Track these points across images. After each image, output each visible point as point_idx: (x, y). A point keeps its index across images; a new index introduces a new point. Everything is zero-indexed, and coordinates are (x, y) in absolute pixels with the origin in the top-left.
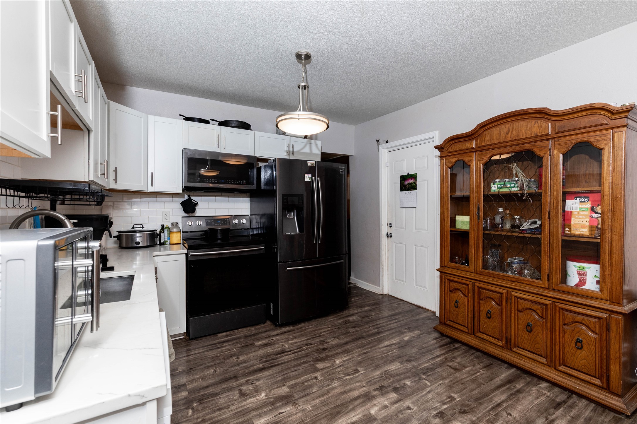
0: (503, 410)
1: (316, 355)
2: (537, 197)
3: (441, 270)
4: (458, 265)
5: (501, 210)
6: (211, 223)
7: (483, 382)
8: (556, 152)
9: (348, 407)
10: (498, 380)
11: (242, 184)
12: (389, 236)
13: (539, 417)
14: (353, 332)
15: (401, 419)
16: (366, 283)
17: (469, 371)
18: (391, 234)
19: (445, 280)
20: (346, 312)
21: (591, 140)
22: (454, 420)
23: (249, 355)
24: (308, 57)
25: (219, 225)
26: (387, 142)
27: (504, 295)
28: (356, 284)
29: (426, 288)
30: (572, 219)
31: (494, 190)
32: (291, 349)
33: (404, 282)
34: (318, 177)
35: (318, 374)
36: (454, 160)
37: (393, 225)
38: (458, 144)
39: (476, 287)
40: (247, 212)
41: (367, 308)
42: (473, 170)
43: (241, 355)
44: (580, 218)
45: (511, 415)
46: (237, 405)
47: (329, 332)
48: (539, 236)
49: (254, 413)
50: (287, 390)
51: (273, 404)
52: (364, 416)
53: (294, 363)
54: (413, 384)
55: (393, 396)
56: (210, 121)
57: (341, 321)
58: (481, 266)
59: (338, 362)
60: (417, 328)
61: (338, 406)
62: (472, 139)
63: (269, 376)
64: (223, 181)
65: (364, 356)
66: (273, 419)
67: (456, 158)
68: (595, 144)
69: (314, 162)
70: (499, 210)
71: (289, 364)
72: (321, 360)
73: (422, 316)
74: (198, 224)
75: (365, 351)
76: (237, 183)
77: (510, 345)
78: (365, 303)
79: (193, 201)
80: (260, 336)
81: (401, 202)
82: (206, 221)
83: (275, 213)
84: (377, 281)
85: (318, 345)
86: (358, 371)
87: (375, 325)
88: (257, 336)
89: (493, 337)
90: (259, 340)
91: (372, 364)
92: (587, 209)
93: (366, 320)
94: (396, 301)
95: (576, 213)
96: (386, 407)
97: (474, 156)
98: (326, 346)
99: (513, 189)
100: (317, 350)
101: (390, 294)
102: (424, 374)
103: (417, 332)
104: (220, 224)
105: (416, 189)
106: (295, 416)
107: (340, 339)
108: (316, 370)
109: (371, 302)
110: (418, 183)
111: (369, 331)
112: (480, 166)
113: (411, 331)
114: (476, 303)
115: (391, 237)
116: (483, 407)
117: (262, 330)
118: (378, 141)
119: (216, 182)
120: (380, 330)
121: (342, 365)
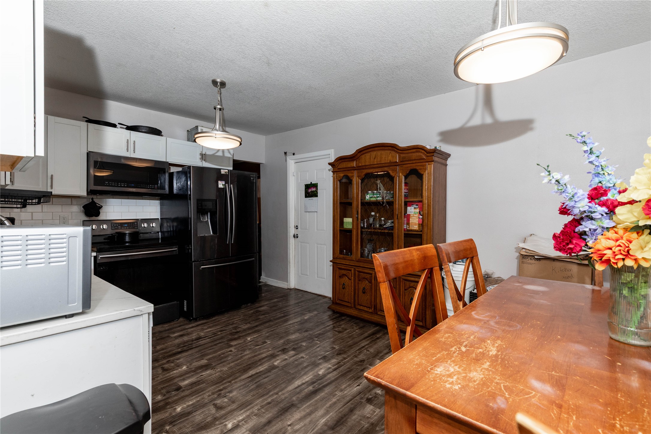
0: (365, 349)
1: (230, 337)
2: (391, 204)
3: (333, 261)
4: (344, 256)
5: (373, 214)
6: (117, 227)
7: (356, 337)
8: (401, 174)
9: (257, 363)
10: (366, 334)
11: (154, 189)
12: (295, 236)
13: (385, 349)
14: (263, 318)
15: (296, 364)
16: (276, 280)
17: (348, 332)
18: (297, 235)
19: (336, 269)
20: (257, 305)
21: (418, 168)
22: (332, 359)
23: (166, 345)
24: (223, 84)
25: (126, 229)
26: (294, 154)
27: (373, 275)
28: (266, 282)
29: (324, 279)
30: (410, 219)
31: (368, 199)
32: (206, 336)
33: (308, 276)
34: (230, 184)
35: (232, 349)
36: (342, 175)
37: (299, 227)
38: (344, 163)
39: (356, 271)
40: (157, 216)
41: (276, 300)
42: (354, 183)
43: (158, 345)
44: (414, 219)
45: (369, 351)
46: (161, 377)
47: (241, 320)
48: (392, 231)
49: (178, 379)
50: (206, 361)
51: (194, 371)
52: (269, 367)
53: (210, 345)
54: (307, 344)
55: (292, 353)
56: (117, 124)
57: (252, 311)
58: (359, 255)
59: (249, 339)
60: (315, 310)
61: (249, 364)
62: (353, 160)
63: (188, 355)
64: (133, 185)
65: (271, 333)
66: (196, 379)
67: (343, 173)
68: (419, 171)
69: (227, 170)
70: (372, 214)
71: (205, 345)
72: (235, 339)
73: (321, 301)
74: (103, 228)
75: (272, 329)
76: (148, 187)
77: (377, 310)
78: (274, 297)
79: (97, 205)
80: (175, 330)
81: (305, 207)
82: (111, 225)
83: (190, 216)
84: (285, 278)
85: (231, 330)
86: (266, 342)
87: (282, 312)
88: (172, 330)
89: (367, 307)
90: (174, 333)
91: (277, 337)
92: (417, 212)
93: (274, 308)
94: (301, 292)
95: (412, 215)
96: (286, 359)
97: (355, 173)
98: (238, 330)
99: (378, 199)
100: (231, 333)
101: (296, 288)
102: (316, 337)
103: (316, 312)
104: (128, 228)
105: (317, 196)
106: (215, 375)
107: (251, 324)
108: (231, 346)
109: (279, 296)
110: (319, 191)
111: (276, 316)
112: (359, 180)
113: (310, 313)
114: (356, 283)
115: (297, 237)
116: (352, 350)
117: (176, 325)
118: (285, 153)
119: (126, 186)
120: (286, 314)
121: (253, 341)
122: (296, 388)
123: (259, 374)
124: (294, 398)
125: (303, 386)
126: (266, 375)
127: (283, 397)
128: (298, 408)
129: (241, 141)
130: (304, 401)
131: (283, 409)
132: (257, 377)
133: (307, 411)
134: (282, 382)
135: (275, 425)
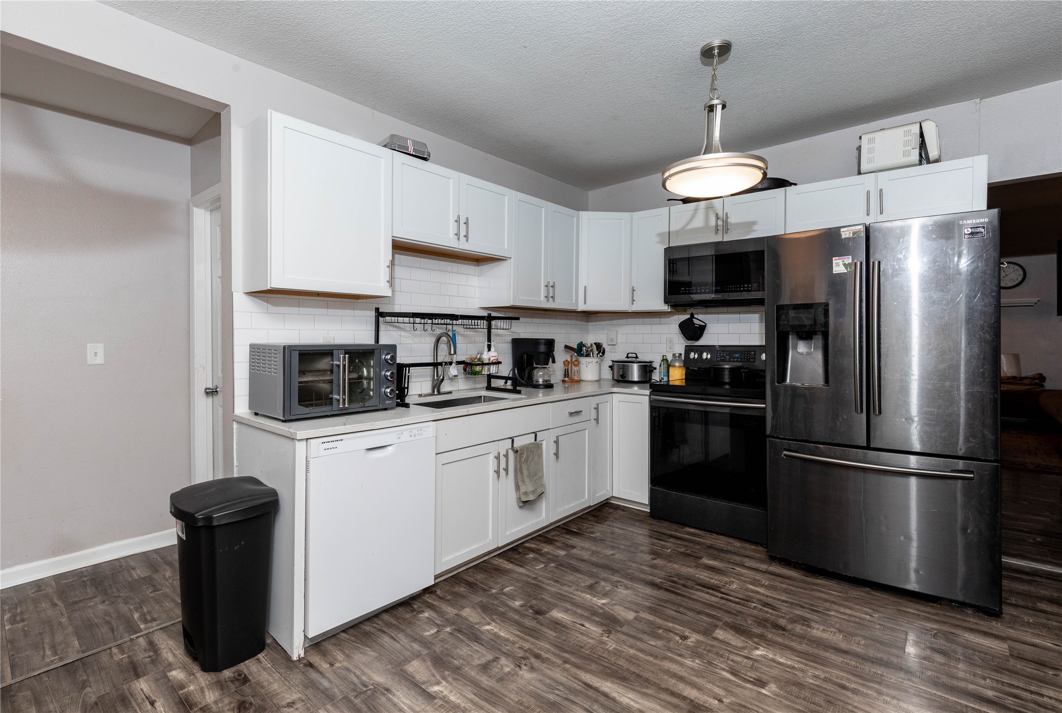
1: (749, 623)
9: (646, 687)
11: (751, 291)
35: (696, 637)
49: (567, 605)
50: (631, 617)
51: (593, 614)
59: (759, 652)
61: (639, 676)
64: (719, 288)
69: (861, 227)
72: (743, 632)
74: (704, 357)
76: (742, 289)
86: (762, 686)
106: (586, 639)
108: (706, 633)
119: (707, 290)
121: (756, 660)
129: (767, 169)
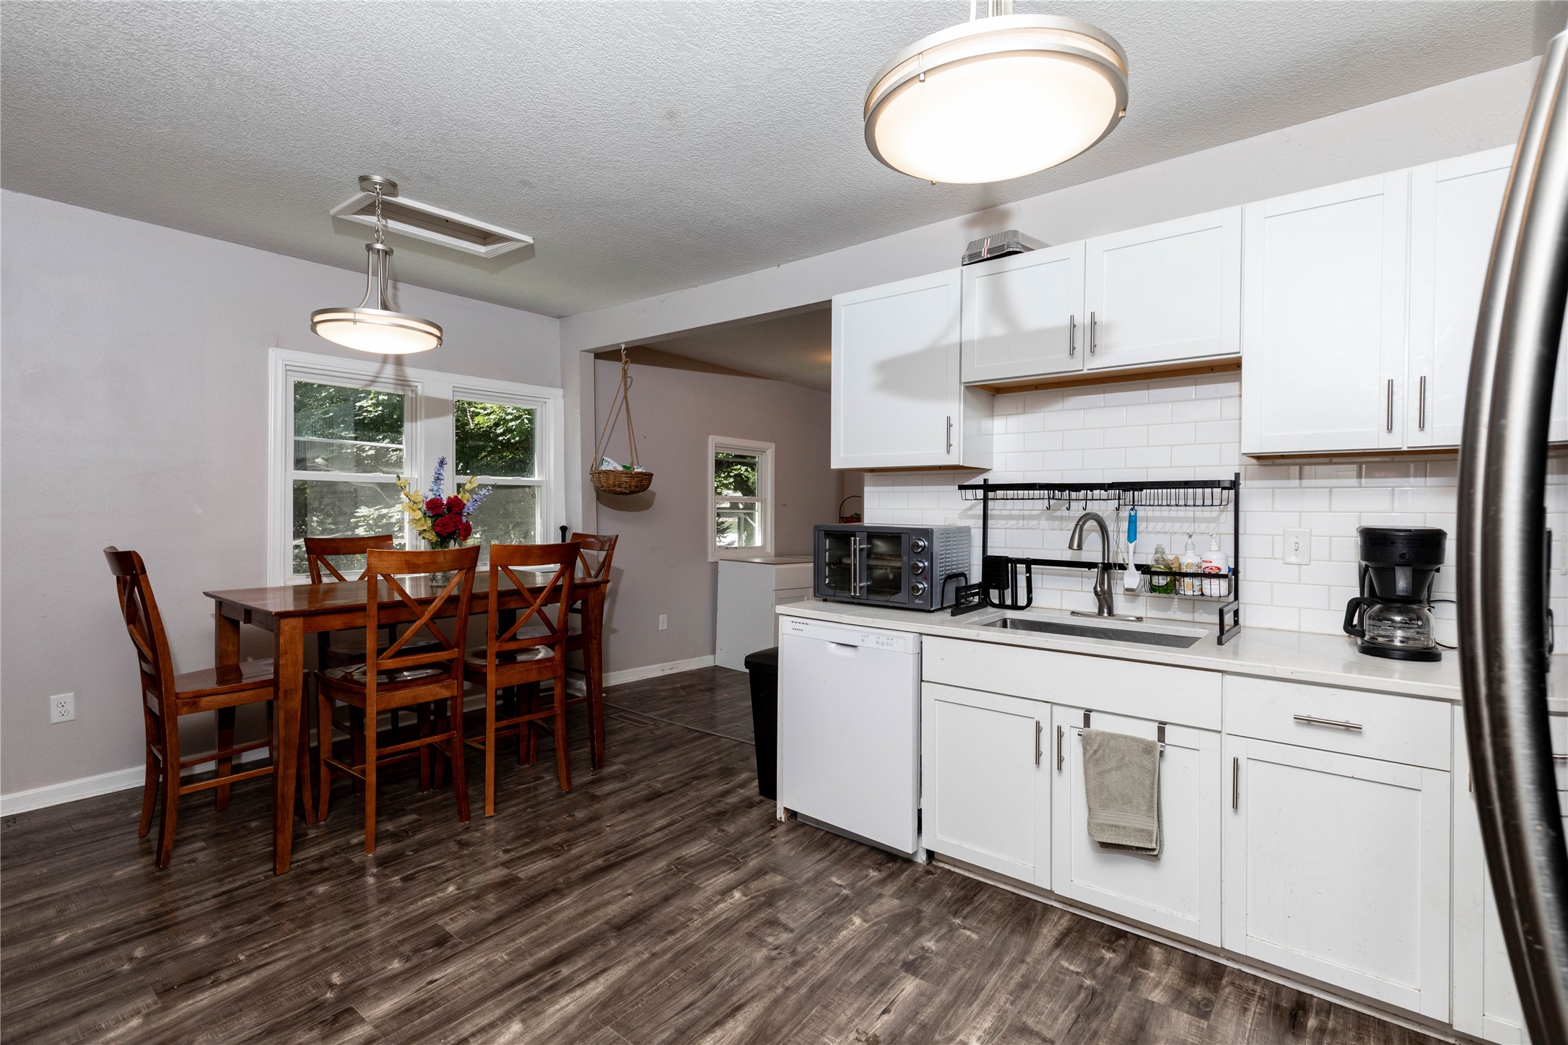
122: (604, 971)
123: (712, 1020)
124: (613, 943)
125: (584, 977)
126: (689, 1016)
127: (639, 947)
128: (607, 923)
130: (593, 936)
131: (640, 921)
132: (717, 1006)
133: (590, 917)
134: (640, 991)
135: (655, 895)
